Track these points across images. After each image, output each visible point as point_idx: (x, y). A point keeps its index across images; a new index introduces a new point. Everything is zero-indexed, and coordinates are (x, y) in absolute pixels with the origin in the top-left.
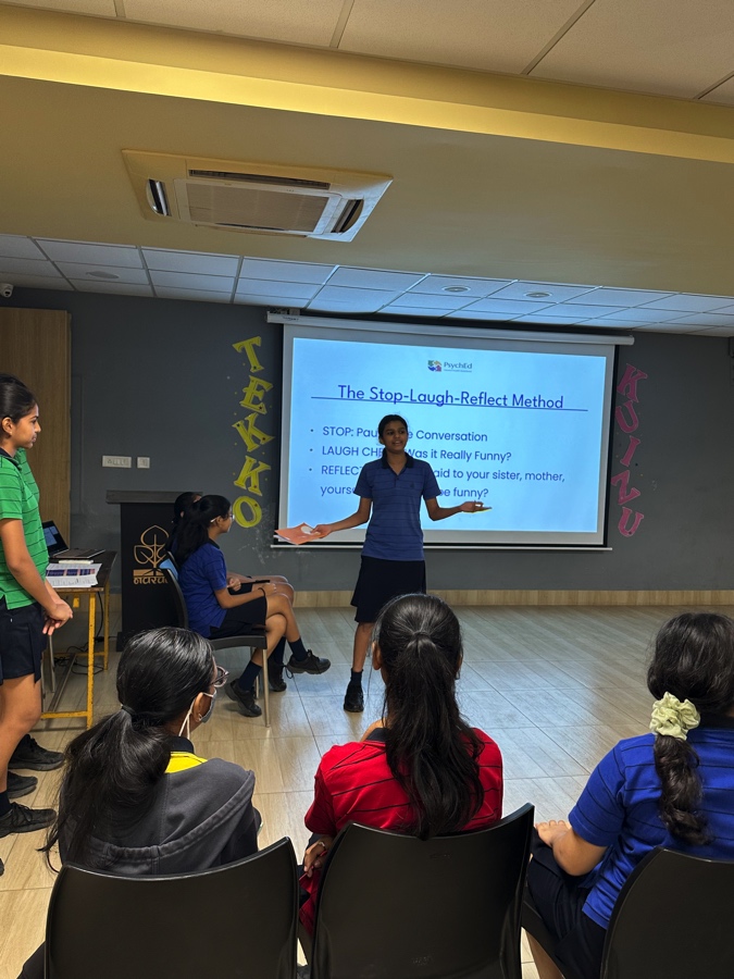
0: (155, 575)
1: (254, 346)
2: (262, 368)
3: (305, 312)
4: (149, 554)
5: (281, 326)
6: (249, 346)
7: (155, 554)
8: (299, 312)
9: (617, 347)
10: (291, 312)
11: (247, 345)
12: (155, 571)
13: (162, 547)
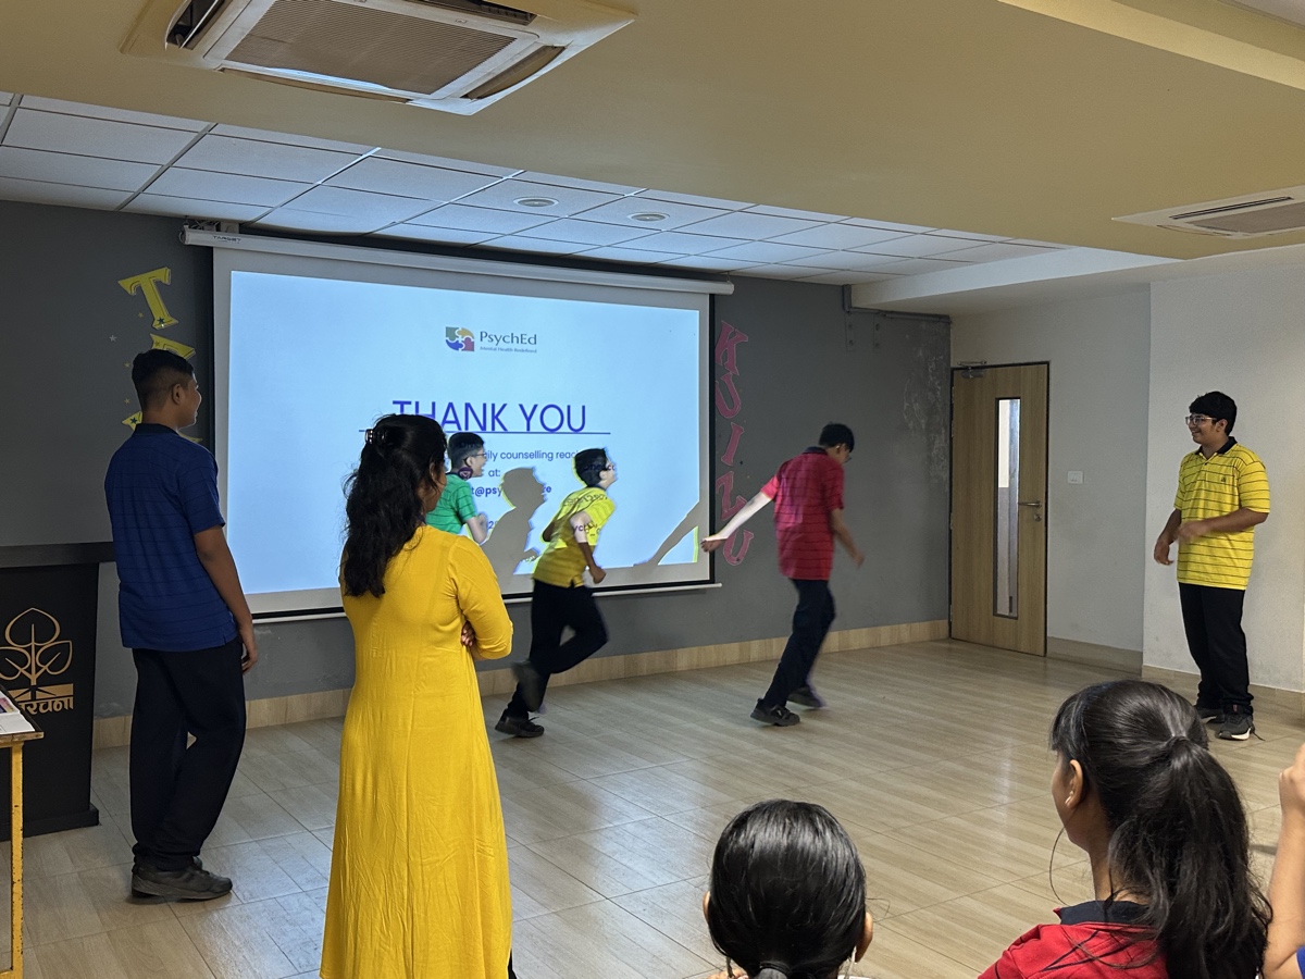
0: (34, 698)
1: (159, 284)
2: (174, 321)
3: (248, 228)
4: (22, 660)
5: (208, 251)
6: (150, 284)
7: (33, 660)
8: (237, 227)
9: (712, 296)
10: (223, 227)
11: (148, 282)
12: (33, 690)
13: (47, 645)
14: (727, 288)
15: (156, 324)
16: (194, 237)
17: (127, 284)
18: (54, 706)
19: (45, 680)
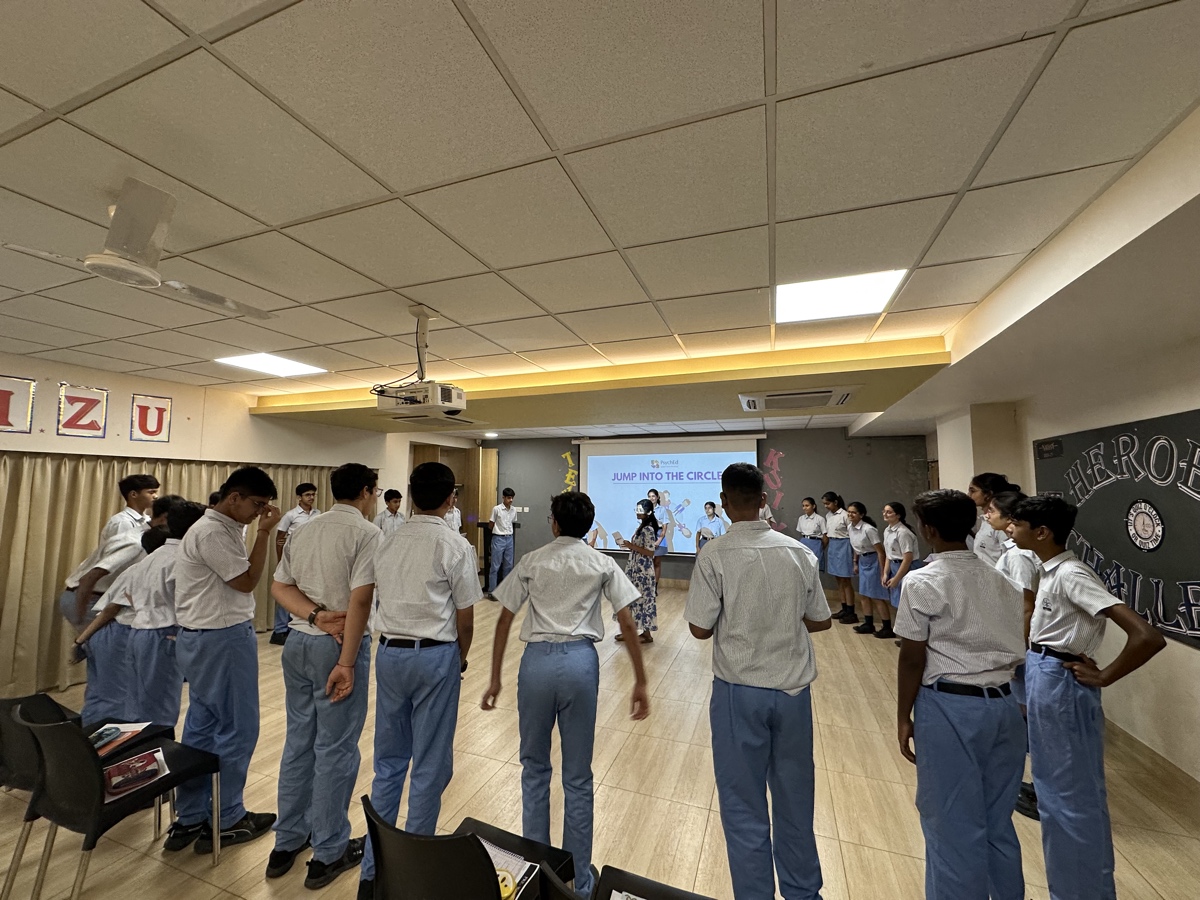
2: (573, 465)
5: (579, 445)
8: (585, 438)
9: (758, 440)
10: (582, 438)
11: (568, 455)
14: (764, 436)
15: (570, 466)
16: (574, 442)
17: (563, 456)
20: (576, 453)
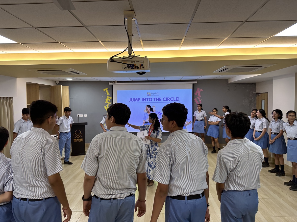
0: (78, 140)
2: (110, 94)
4: (77, 136)
7: (78, 136)
8: (117, 82)
9: (193, 84)
11: (106, 90)
12: (78, 139)
13: (79, 134)
14: (196, 82)
15: (107, 95)
16: (110, 84)
17: (104, 90)
18: (80, 141)
19: (79, 138)
20: (111, 89)
